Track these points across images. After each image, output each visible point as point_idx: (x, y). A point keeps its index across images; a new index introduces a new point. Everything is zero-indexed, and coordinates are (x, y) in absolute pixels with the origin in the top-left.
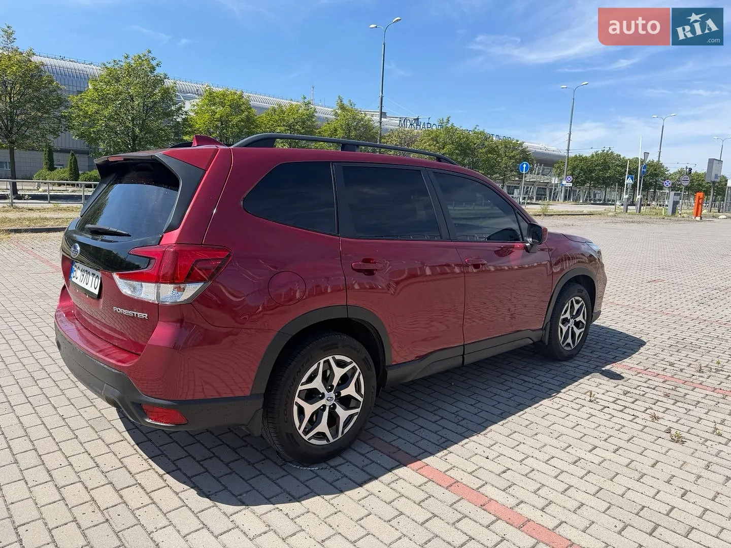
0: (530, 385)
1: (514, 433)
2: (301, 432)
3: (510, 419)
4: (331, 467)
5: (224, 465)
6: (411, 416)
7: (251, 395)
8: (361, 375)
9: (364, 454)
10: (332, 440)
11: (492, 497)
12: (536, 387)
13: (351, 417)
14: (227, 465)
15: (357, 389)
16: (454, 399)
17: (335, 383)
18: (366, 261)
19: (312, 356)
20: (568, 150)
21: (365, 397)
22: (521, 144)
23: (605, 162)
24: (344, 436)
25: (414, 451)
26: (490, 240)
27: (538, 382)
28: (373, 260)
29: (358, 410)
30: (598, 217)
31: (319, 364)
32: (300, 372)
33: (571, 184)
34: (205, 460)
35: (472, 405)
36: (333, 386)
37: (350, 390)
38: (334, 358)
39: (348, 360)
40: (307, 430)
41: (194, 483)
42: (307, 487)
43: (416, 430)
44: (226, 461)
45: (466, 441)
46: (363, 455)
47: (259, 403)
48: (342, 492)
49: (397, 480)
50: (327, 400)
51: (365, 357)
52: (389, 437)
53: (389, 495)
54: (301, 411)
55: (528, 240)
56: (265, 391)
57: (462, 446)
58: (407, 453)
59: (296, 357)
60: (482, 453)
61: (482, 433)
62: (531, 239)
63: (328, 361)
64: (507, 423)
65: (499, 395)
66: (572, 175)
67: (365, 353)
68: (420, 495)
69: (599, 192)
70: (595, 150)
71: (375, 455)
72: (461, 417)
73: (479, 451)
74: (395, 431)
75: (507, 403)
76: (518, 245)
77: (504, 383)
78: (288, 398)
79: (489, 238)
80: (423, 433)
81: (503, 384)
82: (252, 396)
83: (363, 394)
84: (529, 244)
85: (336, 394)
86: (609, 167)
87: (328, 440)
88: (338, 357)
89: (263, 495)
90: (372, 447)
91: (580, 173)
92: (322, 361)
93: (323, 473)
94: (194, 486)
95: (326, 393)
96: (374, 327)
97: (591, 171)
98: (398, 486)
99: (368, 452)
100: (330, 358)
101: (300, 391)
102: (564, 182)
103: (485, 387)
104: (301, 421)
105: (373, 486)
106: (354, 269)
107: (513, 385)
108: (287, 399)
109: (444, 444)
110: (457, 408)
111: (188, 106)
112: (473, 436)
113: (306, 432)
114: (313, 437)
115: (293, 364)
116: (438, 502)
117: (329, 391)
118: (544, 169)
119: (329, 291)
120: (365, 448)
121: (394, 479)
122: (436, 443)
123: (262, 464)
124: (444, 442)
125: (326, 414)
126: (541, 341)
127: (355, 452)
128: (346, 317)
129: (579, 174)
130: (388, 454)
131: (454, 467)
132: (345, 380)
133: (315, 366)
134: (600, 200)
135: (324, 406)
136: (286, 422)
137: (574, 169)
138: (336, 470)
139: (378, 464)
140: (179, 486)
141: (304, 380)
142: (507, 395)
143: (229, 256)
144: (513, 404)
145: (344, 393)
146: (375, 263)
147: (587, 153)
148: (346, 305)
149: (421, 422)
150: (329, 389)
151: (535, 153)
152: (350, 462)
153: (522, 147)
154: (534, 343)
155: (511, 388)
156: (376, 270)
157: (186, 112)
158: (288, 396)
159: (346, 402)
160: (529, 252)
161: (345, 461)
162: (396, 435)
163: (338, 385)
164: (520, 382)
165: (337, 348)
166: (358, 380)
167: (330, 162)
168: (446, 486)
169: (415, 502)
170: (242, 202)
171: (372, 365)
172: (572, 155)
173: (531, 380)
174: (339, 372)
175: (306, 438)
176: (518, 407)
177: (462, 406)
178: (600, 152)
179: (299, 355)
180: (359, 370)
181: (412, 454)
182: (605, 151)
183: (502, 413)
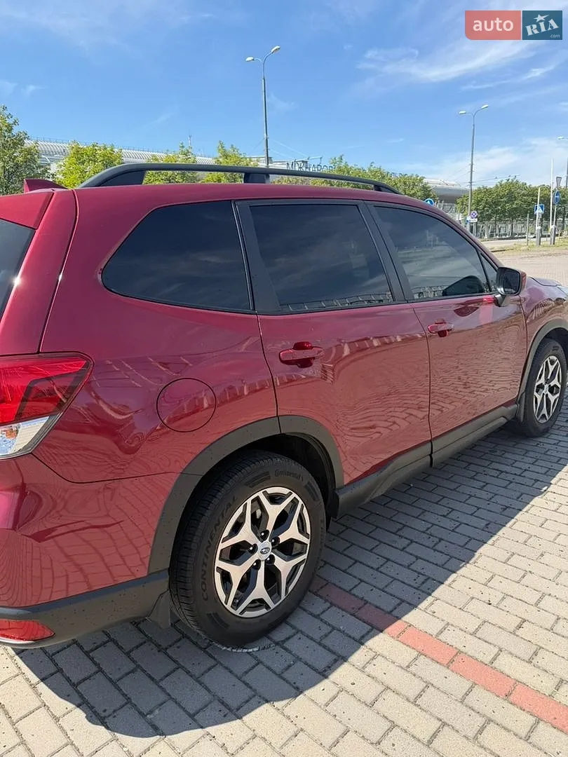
0: (510, 477)
1: (512, 555)
2: (228, 606)
3: (500, 533)
4: (277, 644)
5: (123, 655)
6: (371, 544)
7: (149, 575)
8: (305, 508)
9: (319, 615)
10: (272, 606)
11: (518, 677)
12: (518, 479)
13: (296, 568)
14: (128, 654)
15: (301, 528)
16: (420, 508)
17: (270, 527)
18: (299, 346)
19: (234, 498)
20: (471, 183)
21: (313, 538)
22: (421, 180)
23: (511, 193)
24: (289, 596)
25: (387, 603)
26: (446, 295)
27: (518, 472)
28: (308, 343)
29: (304, 557)
30: (510, 253)
31: (245, 507)
32: (218, 524)
33: (476, 219)
34: (97, 648)
35: (444, 516)
36: (268, 531)
37: (292, 532)
38: (265, 493)
39: (285, 491)
40: (237, 601)
41: (81, 696)
42: (247, 684)
43: (382, 566)
44: (127, 648)
45: (453, 576)
46: (317, 617)
47: (164, 583)
48: (299, 691)
49: (373, 658)
50: (262, 552)
51: (309, 483)
52: (348, 583)
53: (368, 690)
54: (226, 577)
55: (499, 289)
56: (170, 566)
57: (450, 585)
58: (377, 607)
59: (210, 502)
60: (480, 596)
61: (471, 562)
62: (502, 289)
63: (258, 499)
64: (498, 539)
65: (475, 496)
66: (477, 210)
67: (308, 478)
68: (413, 687)
69: (504, 225)
70: (499, 180)
71: (334, 616)
72: (436, 537)
73: (475, 594)
74: (353, 570)
75: (489, 507)
76: (485, 297)
77: (475, 477)
78: (206, 565)
79: (445, 293)
80: (392, 569)
81: (474, 479)
82: (151, 576)
83: (309, 533)
84: (500, 295)
85: (273, 541)
86: (515, 197)
87: (267, 607)
88: (270, 491)
89: (184, 709)
90: (326, 601)
91: (485, 207)
92: (249, 501)
93: (265, 656)
94: (83, 703)
95: (259, 543)
96: (318, 441)
97: (497, 204)
98: (378, 668)
99: (324, 612)
100: (260, 494)
101: (222, 550)
102: (469, 218)
103: (453, 486)
104: (227, 592)
105: (343, 674)
106: (282, 361)
107: (488, 479)
108: (204, 568)
109: (426, 587)
110: (427, 524)
111: (54, 168)
112: (462, 567)
113: (236, 605)
114: (247, 609)
115: (208, 513)
116: (442, 695)
117: (263, 539)
118: (444, 205)
119: (246, 393)
120: (318, 605)
121: (368, 658)
122: (412, 584)
123: (178, 647)
124: (423, 583)
125: (261, 573)
126: (516, 418)
127: (305, 613)
128: (279, 433)
129: (483, 209)
130: (352, 611)
131: (448, 624)
132: (283, 520)
133: (240, 510)
134: (506, 235)
135: (258, 562)
136: (206, 599)
137: (478, 202)
138: (282, 648)
139: (340, 630)
140: (60, 705)
141: (226, 534)
142: (483, 494)
143: (86, 366)
144: (498, 508)
145: (283, 538)
146: (312, 348)
147: (491, 185)
148: (277, 416)
149: (386, 551)
150: (262, 537)
151: (436, 188)
152: (302, 632)
153: (422, 183)
154: (509, 422)
155: (487, 484)
156: (314, 358)
157: (53, 175)
158: (205, 564)
159: (287, 549)
160: (500, 306)
161: (294, 631)
162: (355, 577)
163: (275, 528)
164: (495, 473)
165: (269, 478)
166: (301, 516)
167: (230, 200)
168: (445, 662)
169: (408, 700)
170: (99, 277)
171: (318, 491)
172: (474, 188)
173: (508, 469)
174: (274, 511)
175: (237, 613)
176: (506, 512)
177: (433, 519)
178: (505, 181)
179: (215, 499)
180: (301, 502)
181: (385, 608)
182: (510, 181)
183: (487, 525)
